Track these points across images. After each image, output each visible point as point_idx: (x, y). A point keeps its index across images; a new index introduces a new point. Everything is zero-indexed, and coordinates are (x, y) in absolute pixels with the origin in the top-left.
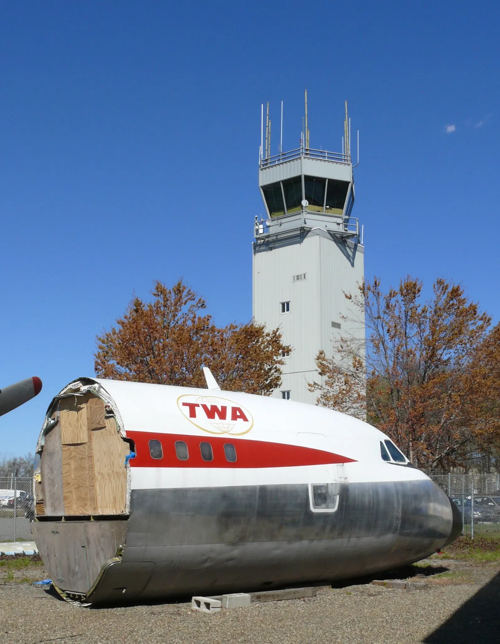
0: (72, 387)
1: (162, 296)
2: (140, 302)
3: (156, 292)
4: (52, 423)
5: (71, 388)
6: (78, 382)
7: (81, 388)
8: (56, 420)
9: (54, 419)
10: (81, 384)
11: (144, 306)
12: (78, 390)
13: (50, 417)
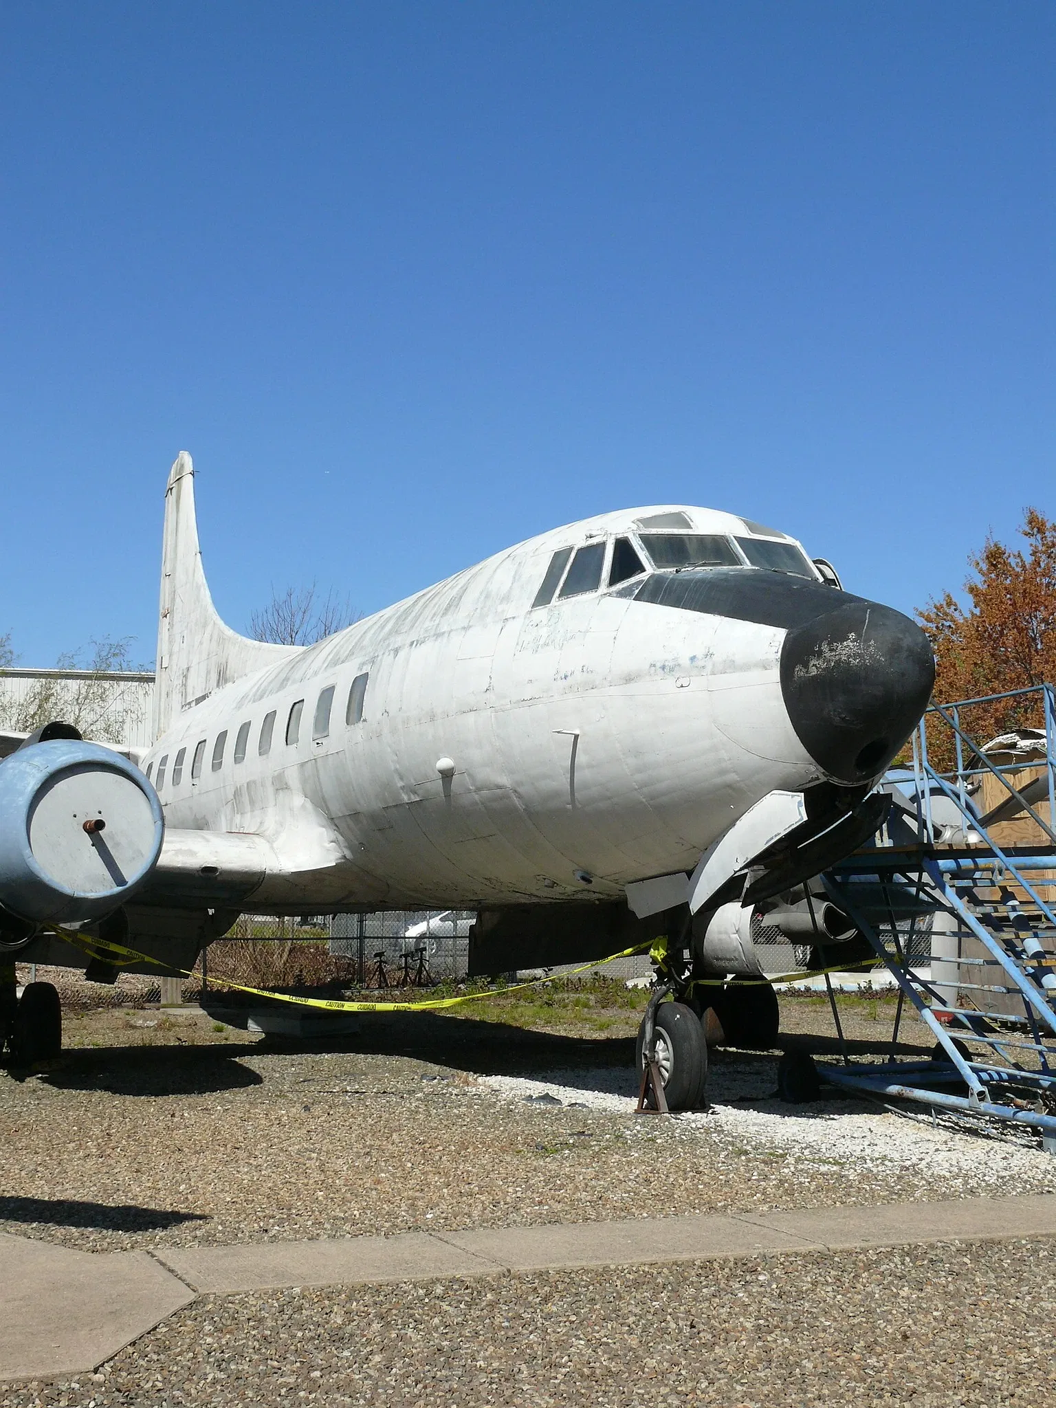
0: (1002, 741)
1: (1039, 536)
2: (1003, 549)
3: (1028, 529)
4: (969, 788)
5: (1000, 742)
6: (1013, 735)
7: (1018, 743)
8: (976, 785)
9: (972, 784)
10: (1017, 738)
11: (1009, 556)
12: (1013, 746)
13: (966, 781)
